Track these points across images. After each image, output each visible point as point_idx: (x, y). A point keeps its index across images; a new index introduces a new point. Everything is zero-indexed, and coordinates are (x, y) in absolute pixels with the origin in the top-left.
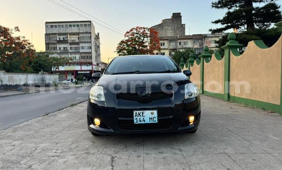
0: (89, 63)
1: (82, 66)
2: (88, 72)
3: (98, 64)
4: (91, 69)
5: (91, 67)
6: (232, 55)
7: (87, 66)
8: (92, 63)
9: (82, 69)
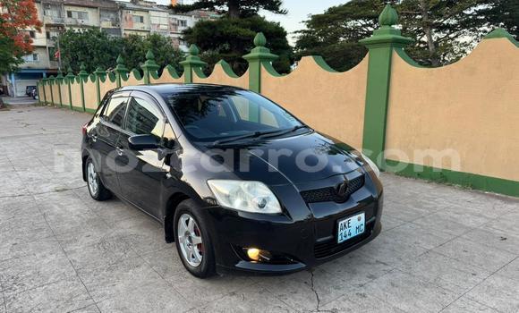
6: (266, 74)
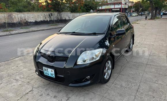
0: (119, 3)
1: (115, 6)
2: (119, 9)
3: (126, 4)
4: (121, 7)
5: (121, 5)
7: (118, 5)
8: (122, 3)
9: (115, 8)
